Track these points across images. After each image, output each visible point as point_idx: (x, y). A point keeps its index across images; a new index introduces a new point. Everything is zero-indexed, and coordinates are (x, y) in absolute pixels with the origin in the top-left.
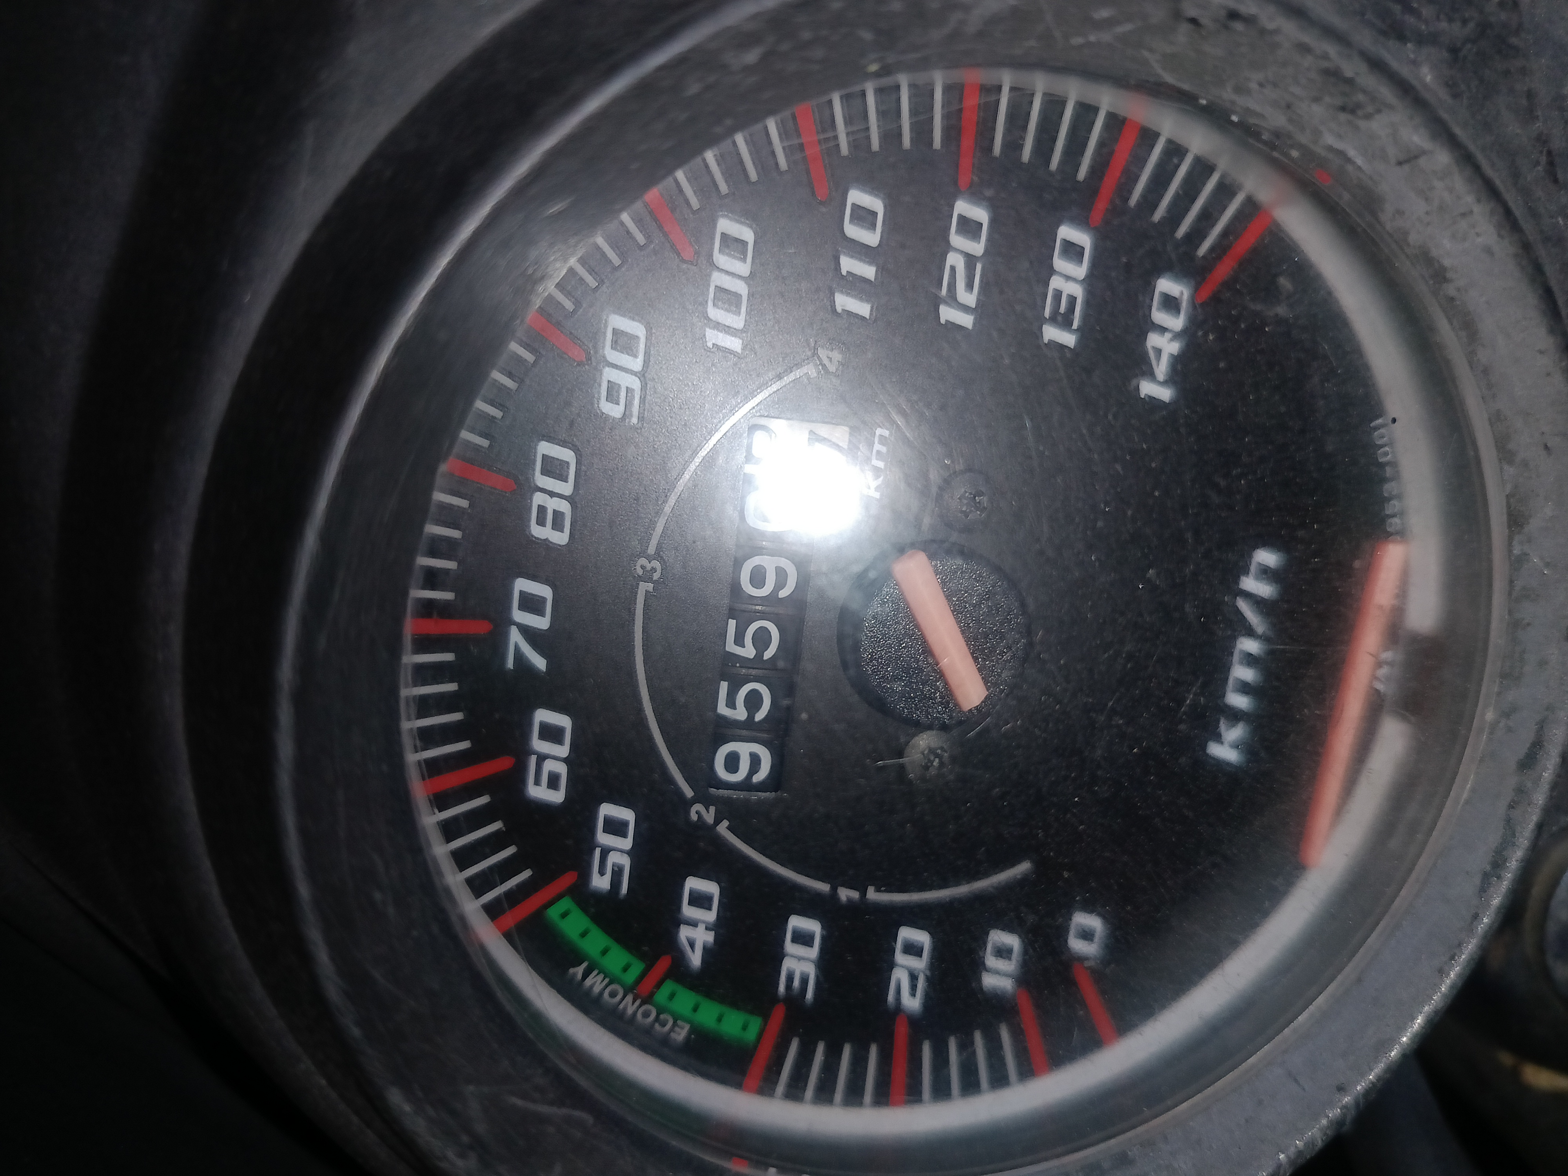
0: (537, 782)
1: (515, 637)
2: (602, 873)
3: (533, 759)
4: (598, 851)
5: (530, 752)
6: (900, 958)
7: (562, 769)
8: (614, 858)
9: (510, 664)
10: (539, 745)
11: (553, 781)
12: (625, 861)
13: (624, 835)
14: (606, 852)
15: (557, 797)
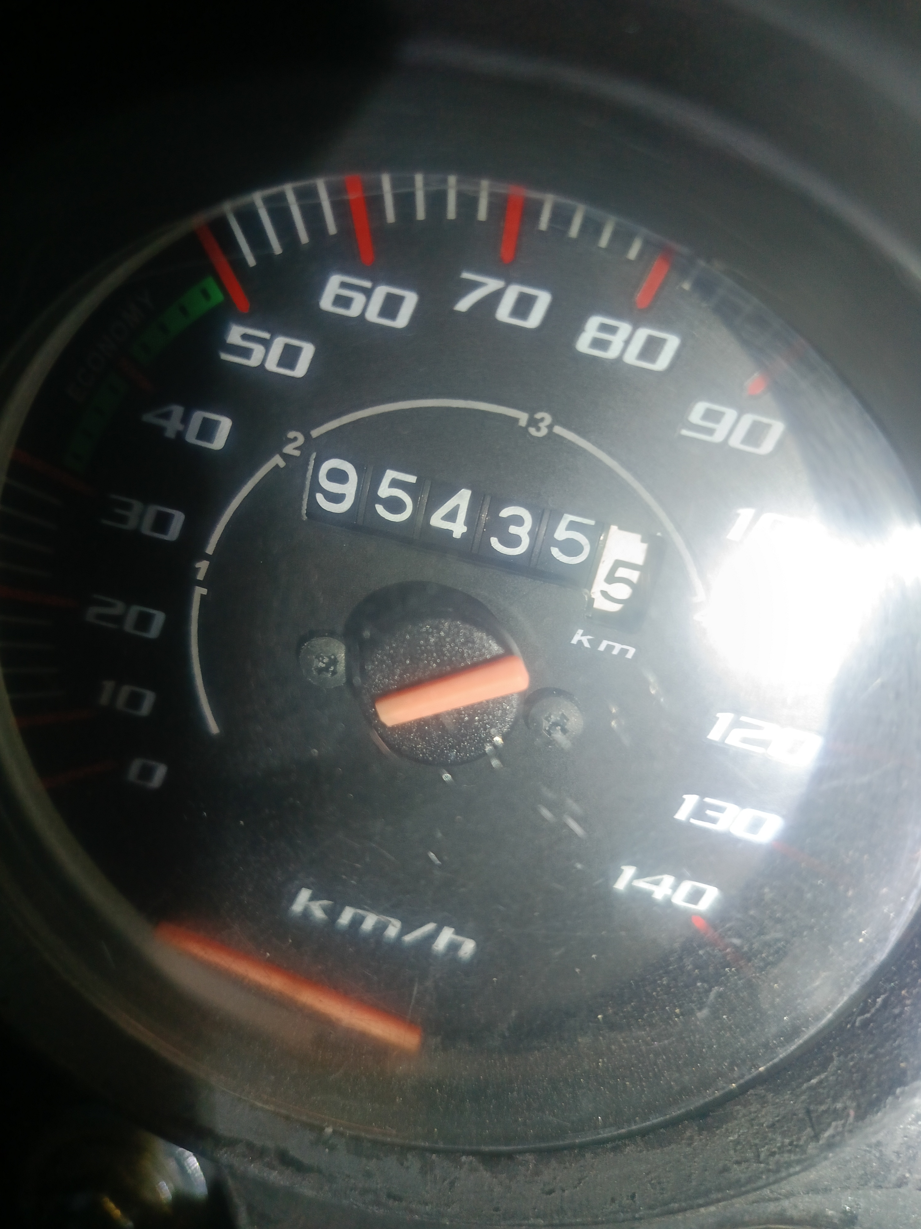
0: (344, 285)
1: (492, 284)
2: (245, 337)
3: (367, 284)
4: (266, 335)
5: (376, 282)
6: (135, 610)
7: (354, 311)
8: (258, 350)
9: (467, 275)
10: (381, 292)
11: (342, 301)
12: (254, 362)
13: (280, 364)
14: (267, 344)
15: (326, 303)
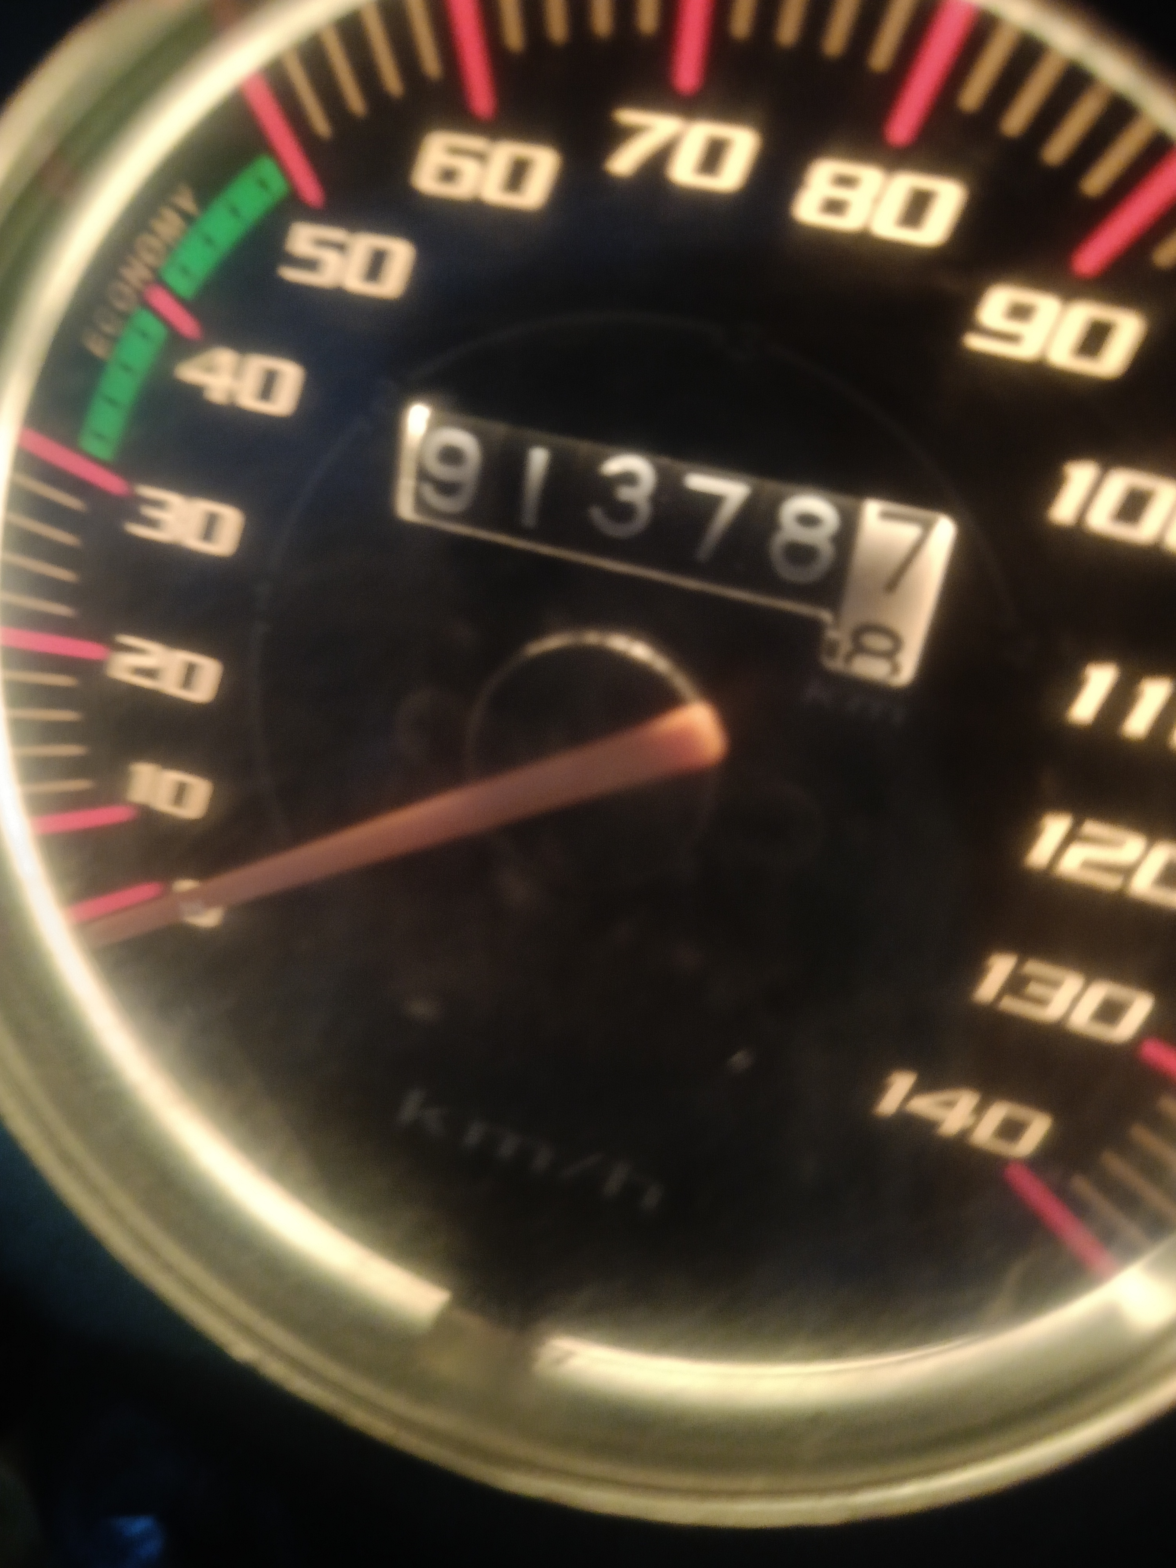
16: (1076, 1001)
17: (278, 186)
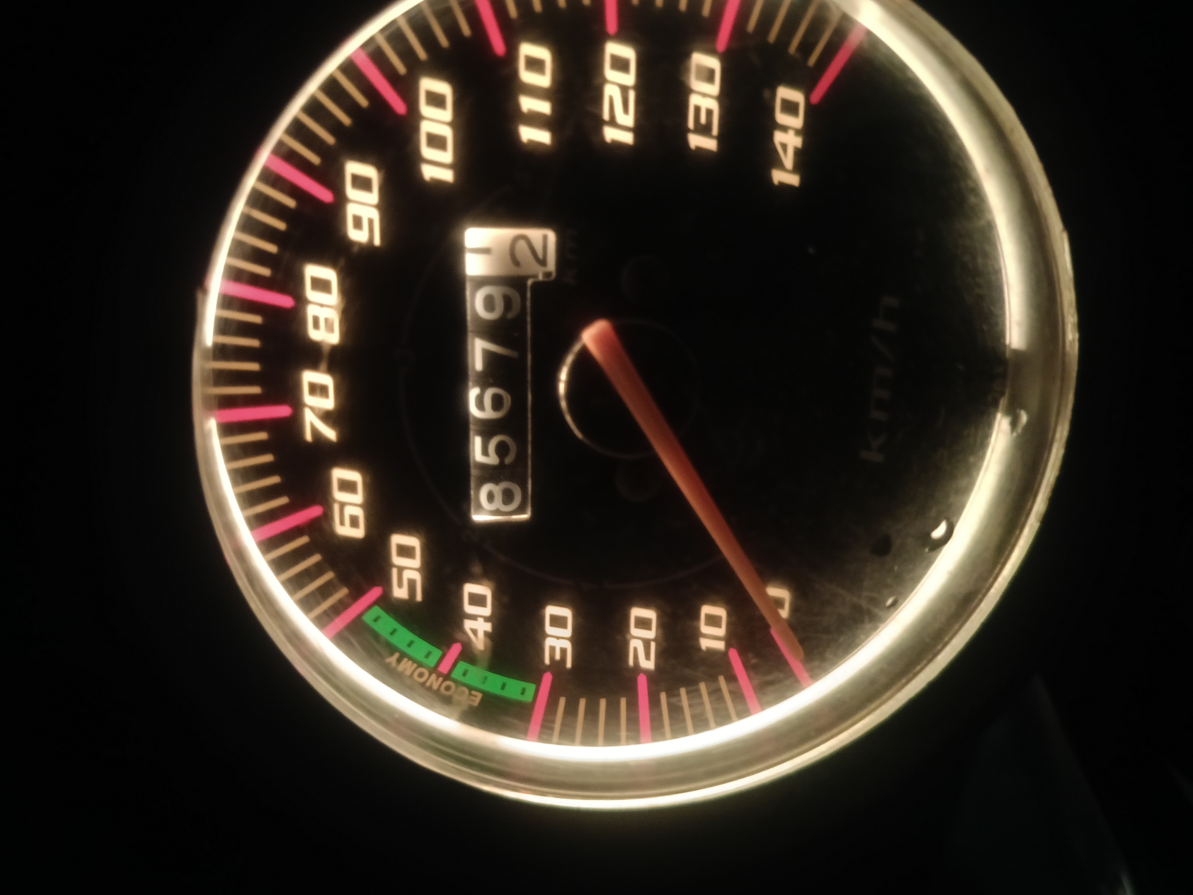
16: (704, 95)
17: (377, 611)
